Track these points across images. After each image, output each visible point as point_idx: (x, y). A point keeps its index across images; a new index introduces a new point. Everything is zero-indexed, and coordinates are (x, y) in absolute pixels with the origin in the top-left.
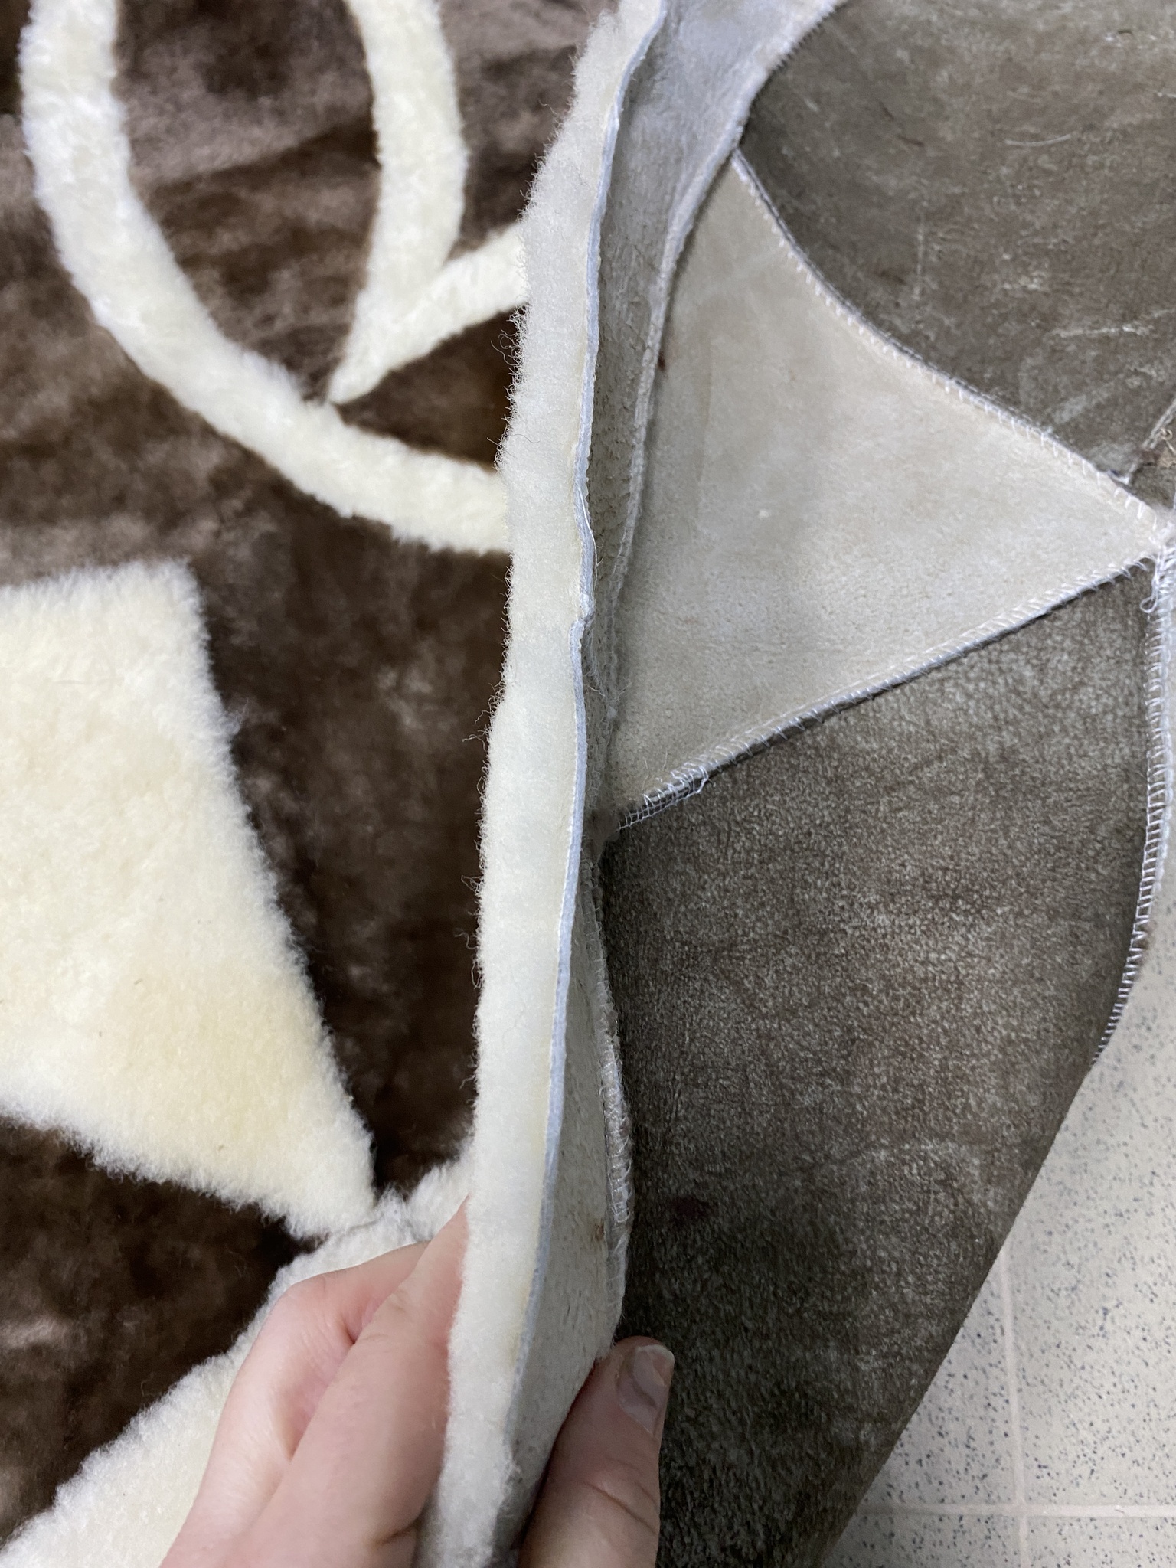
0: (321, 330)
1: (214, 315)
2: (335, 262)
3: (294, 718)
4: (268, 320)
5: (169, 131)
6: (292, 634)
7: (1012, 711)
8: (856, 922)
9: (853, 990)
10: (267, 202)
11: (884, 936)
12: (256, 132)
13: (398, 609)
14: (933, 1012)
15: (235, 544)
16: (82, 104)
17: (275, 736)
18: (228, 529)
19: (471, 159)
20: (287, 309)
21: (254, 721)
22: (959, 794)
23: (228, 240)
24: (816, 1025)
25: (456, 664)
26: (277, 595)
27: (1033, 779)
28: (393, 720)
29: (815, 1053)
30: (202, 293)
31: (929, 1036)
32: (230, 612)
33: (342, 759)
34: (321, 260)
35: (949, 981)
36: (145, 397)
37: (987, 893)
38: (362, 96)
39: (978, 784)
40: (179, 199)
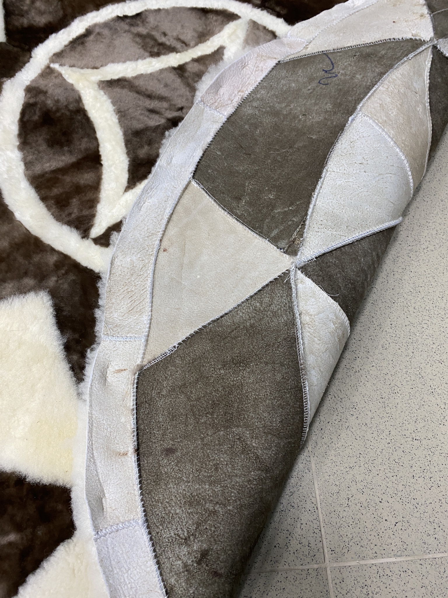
0: (86, 216)
1: (52, 214)
2: (90, 195)
3: (83, 336)
4: (70, 214)
5: (36, 159)
7: (254, 314)
8: (216, 373)
9: (215, 391)
10: (68, 179)
11: (223, 376)
12: (63, 158)
14: (235, 394)
15: (63, 284)
16: (9, 153)
17: (78, 342)
18: (60, 279)
19: (129, 161)
20: (75, 211)
21: (71, 338)
22: (241, 337)
23: (56, 191)
24: (205, 401)
26: (77, 298)
27: (258, 330)
29: (205, 408)
30: (49, 208)
31: (234, 400)
32: (62, 305)
34: (85, 195)
35: (239, 385)
36: (32, 241)
37: (248, 360)
38: (95, 145)
39: (245, 334)
40: (40, 180)
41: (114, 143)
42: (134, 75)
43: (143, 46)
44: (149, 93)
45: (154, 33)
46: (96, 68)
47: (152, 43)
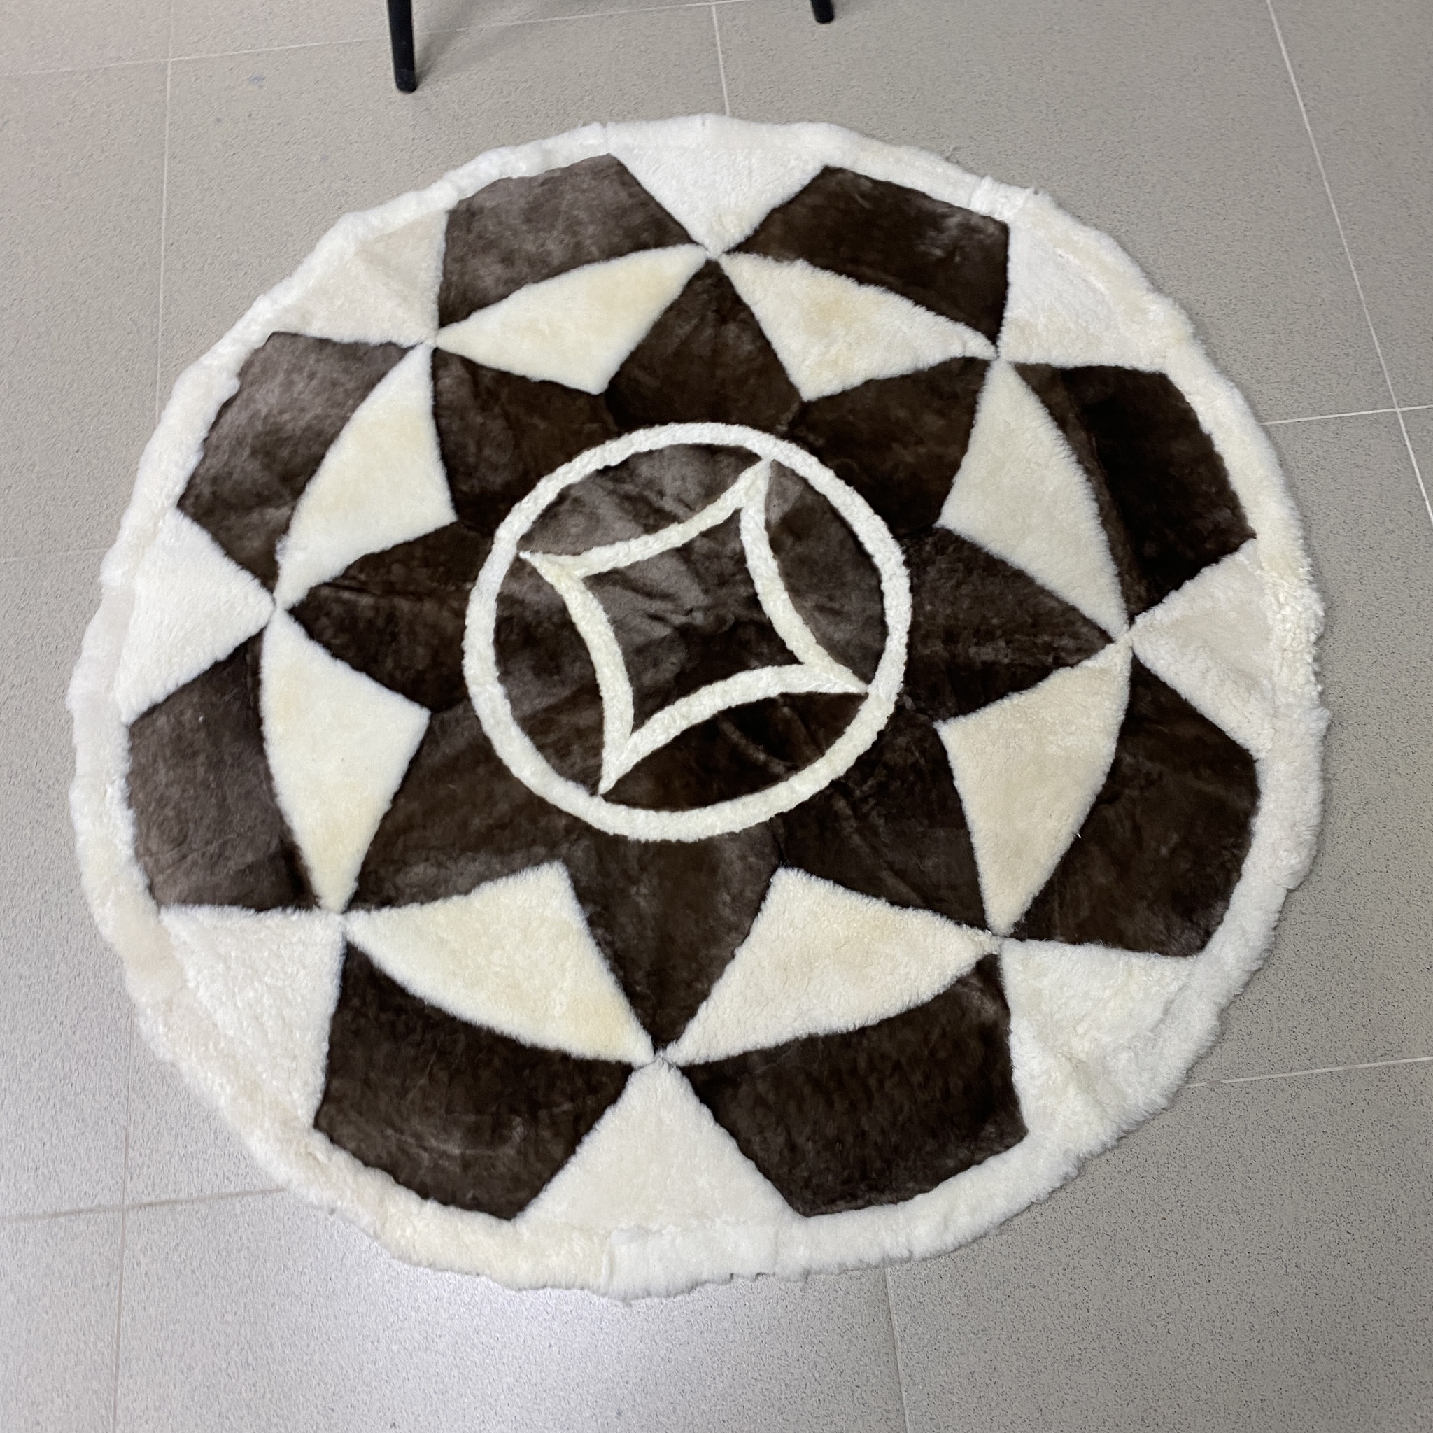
0: (592, 767)
1: (554, 767)
2: (593, 741)
3: (606, 908)
4: (572, 766)
5: (523, 694)
6: (599, 878)
10: (564, 719)
12: (555, 690)
13: (633, 865)
15: (576, 851)
17: (600, 915)
18: (573, 846)
19: (633, 691)
20: (578, 761)
21: (593, 912)
25: (655, 881)
28: (638, 903)
30: (548, 760)
32: (579, 875)
33: (623, 920)
34: (588, 740)
36: (535, 800)
38: (591, 670)
40: (532, 722)
41: (612, 668)
42: (628, 564)
43: (635, 516)
44: (648, 589)
45: (647, 493)
46: (579, 554)
47: (645, 510)
